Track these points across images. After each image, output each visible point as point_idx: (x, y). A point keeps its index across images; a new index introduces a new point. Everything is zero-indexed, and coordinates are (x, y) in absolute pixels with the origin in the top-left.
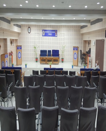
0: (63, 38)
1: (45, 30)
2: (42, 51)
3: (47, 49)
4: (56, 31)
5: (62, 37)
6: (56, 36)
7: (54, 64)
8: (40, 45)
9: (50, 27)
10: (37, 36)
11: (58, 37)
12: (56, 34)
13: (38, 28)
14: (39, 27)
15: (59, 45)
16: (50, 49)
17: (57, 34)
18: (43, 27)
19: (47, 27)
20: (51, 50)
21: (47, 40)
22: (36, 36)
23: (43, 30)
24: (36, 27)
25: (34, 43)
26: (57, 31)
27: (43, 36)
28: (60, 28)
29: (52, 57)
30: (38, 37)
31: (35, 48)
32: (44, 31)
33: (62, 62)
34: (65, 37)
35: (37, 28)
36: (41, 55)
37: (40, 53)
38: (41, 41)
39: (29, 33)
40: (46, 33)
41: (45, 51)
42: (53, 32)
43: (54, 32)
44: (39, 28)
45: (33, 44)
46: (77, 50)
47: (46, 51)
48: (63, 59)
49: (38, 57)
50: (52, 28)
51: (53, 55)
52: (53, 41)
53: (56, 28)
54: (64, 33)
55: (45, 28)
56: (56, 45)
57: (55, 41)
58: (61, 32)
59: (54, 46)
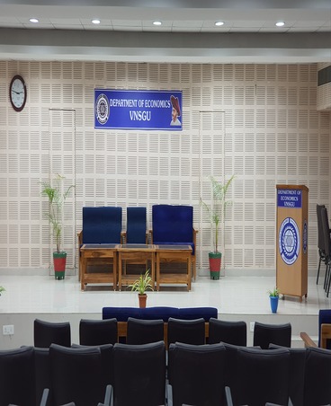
0: (217, 138)
1: (111, 94)
3: (124, 202)
4: (176, 98)
5: (212, 133)
6: (177, 123)
7: (163, 289)
8: (79, 176)
9: (143, 76)
10: (63, 129)
11: (189, 131)
12: (174, 113)
13: (68, 81)
14: (78, 76)
15: (196, 179)
16: (137, 203)
17: (179, 112)
18: (100, 76)
19: (121, 76)
20: (148, 203)
21: (122, 149)
22: (57, 129)
23: (98, 93)
24: (56, 76)
25: (46, 170)
26: (179, 95)
27: (98, 124)
28: (196, 79)
29: (153, 248)
30: (68, 129)
31: (51, 194)
32: (102, 99)
33: (215, 274)
34: (228, 130)
35: (61, 81)
36: (85, 237)
37: (77, 224)
38: (84, 152)
39: (18, 110)
40: (119, 108)
41: (112, 214)
42: (155, 103)
43: (162, 104)
44: (78, 82)
45: (41, 176)
46: (298, 204)
47: (119, 210)
48: (215, 260)
49: (71, 246)
50: (154, 78)
51: (157, 238)
52: (159, 155)
53: (175, 79)
54: (222, 107)
55: (111, 78)
56: (175, 178)
57: (170, 155)
58: (207, 103)
59: (164, 183)
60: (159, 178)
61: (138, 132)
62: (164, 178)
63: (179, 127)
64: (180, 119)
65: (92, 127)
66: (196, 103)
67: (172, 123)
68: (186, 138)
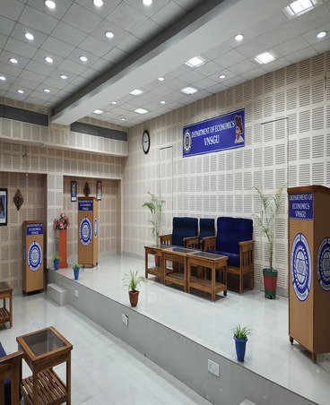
0: (280, 148)
1: (193, 128)
2: (178, 223)
4: (238, 118)
5: (274, 142)
6: (241, 140)
8: (175, 194)
9: (214, 106)
11: (252, 145)
12: (238, 131)
13: (169, 127)
16: (209, 215)
17: (242, 130)
19: (199, 111)
23: (185, 129)
26: (242, 113)
28: (258, 93)
32: (187, 133)
34: (292, 137)
38: (177, 176)
42: (222, 127)
43: (228, 125)
47: (195, 221)
50: (222, 106)
52: (225, 172)
53: (239, 100)
54: (285, 113)
55: (193, 115)
56: (238, 192)
57: (234, 171)
58: (268, 113)
59: (230, 197)
60: (225, 193)
61: (210, 155)
62: (230, 193)
63: (242, 144)
64: (243, 136)
65: (181, 157)
66: (258, 116)
67: (237, 141)
68: (248, 153)
